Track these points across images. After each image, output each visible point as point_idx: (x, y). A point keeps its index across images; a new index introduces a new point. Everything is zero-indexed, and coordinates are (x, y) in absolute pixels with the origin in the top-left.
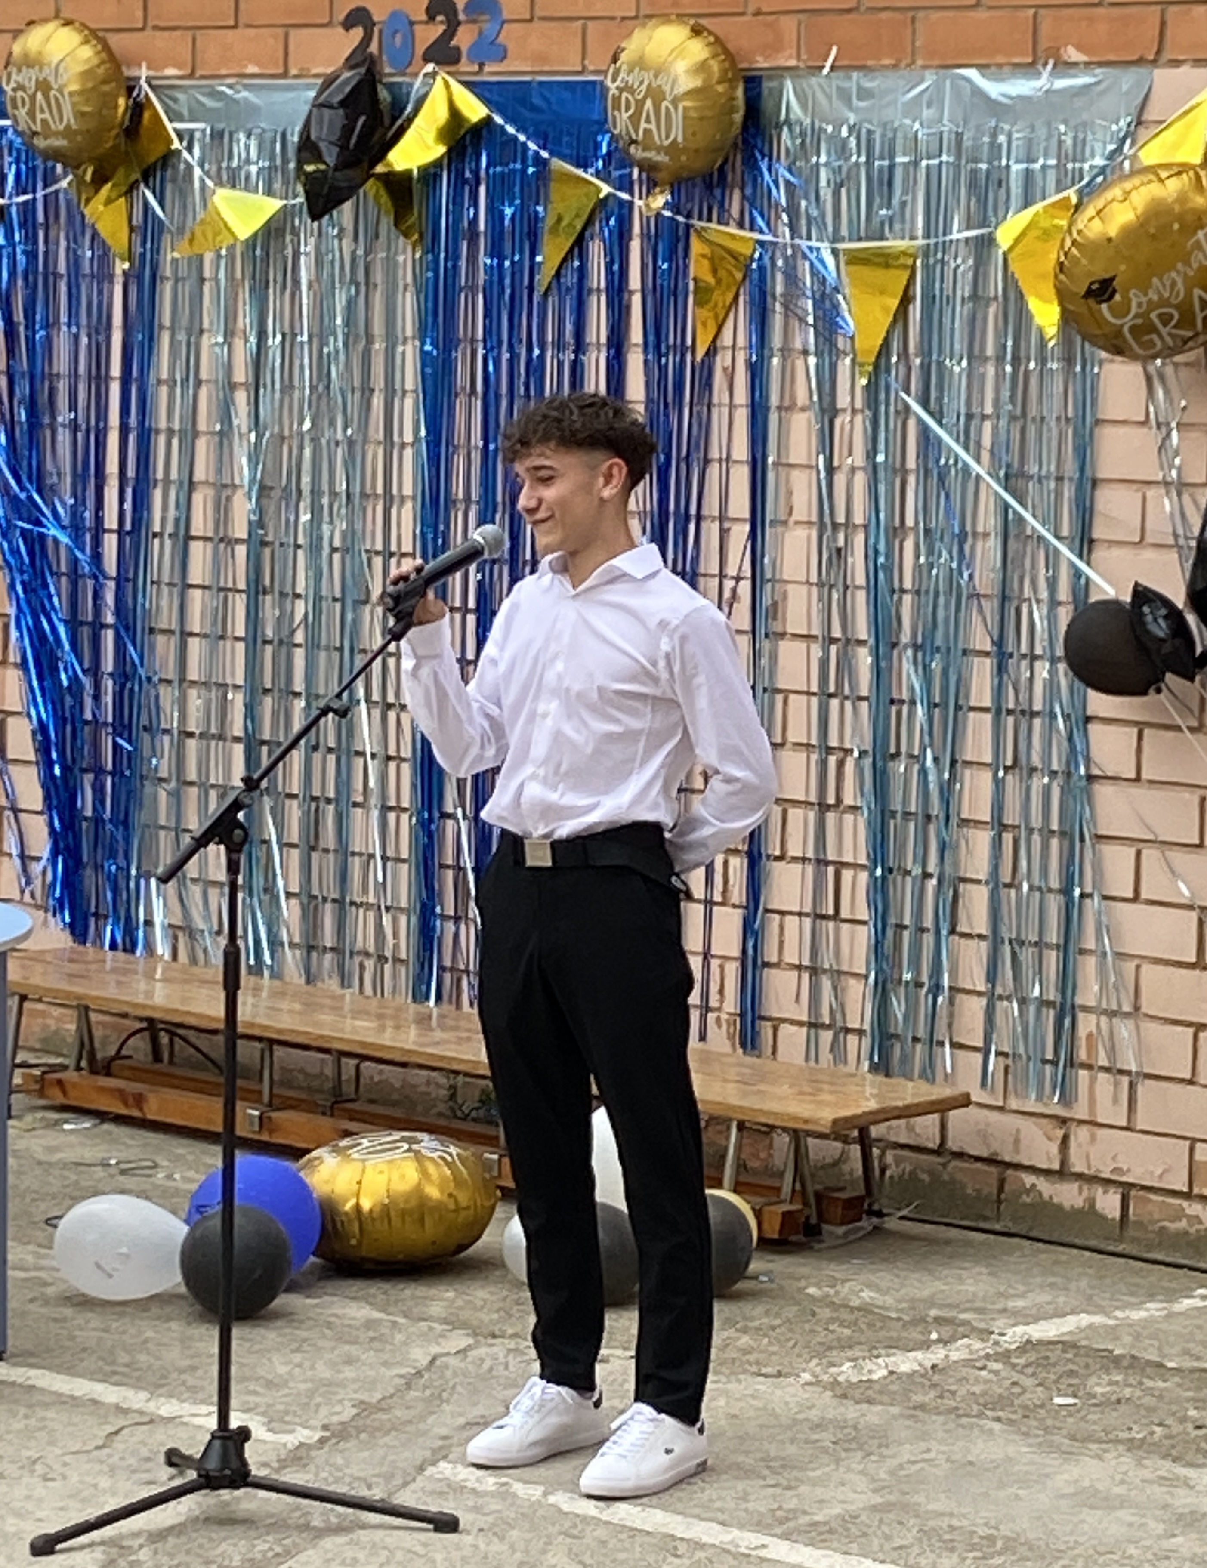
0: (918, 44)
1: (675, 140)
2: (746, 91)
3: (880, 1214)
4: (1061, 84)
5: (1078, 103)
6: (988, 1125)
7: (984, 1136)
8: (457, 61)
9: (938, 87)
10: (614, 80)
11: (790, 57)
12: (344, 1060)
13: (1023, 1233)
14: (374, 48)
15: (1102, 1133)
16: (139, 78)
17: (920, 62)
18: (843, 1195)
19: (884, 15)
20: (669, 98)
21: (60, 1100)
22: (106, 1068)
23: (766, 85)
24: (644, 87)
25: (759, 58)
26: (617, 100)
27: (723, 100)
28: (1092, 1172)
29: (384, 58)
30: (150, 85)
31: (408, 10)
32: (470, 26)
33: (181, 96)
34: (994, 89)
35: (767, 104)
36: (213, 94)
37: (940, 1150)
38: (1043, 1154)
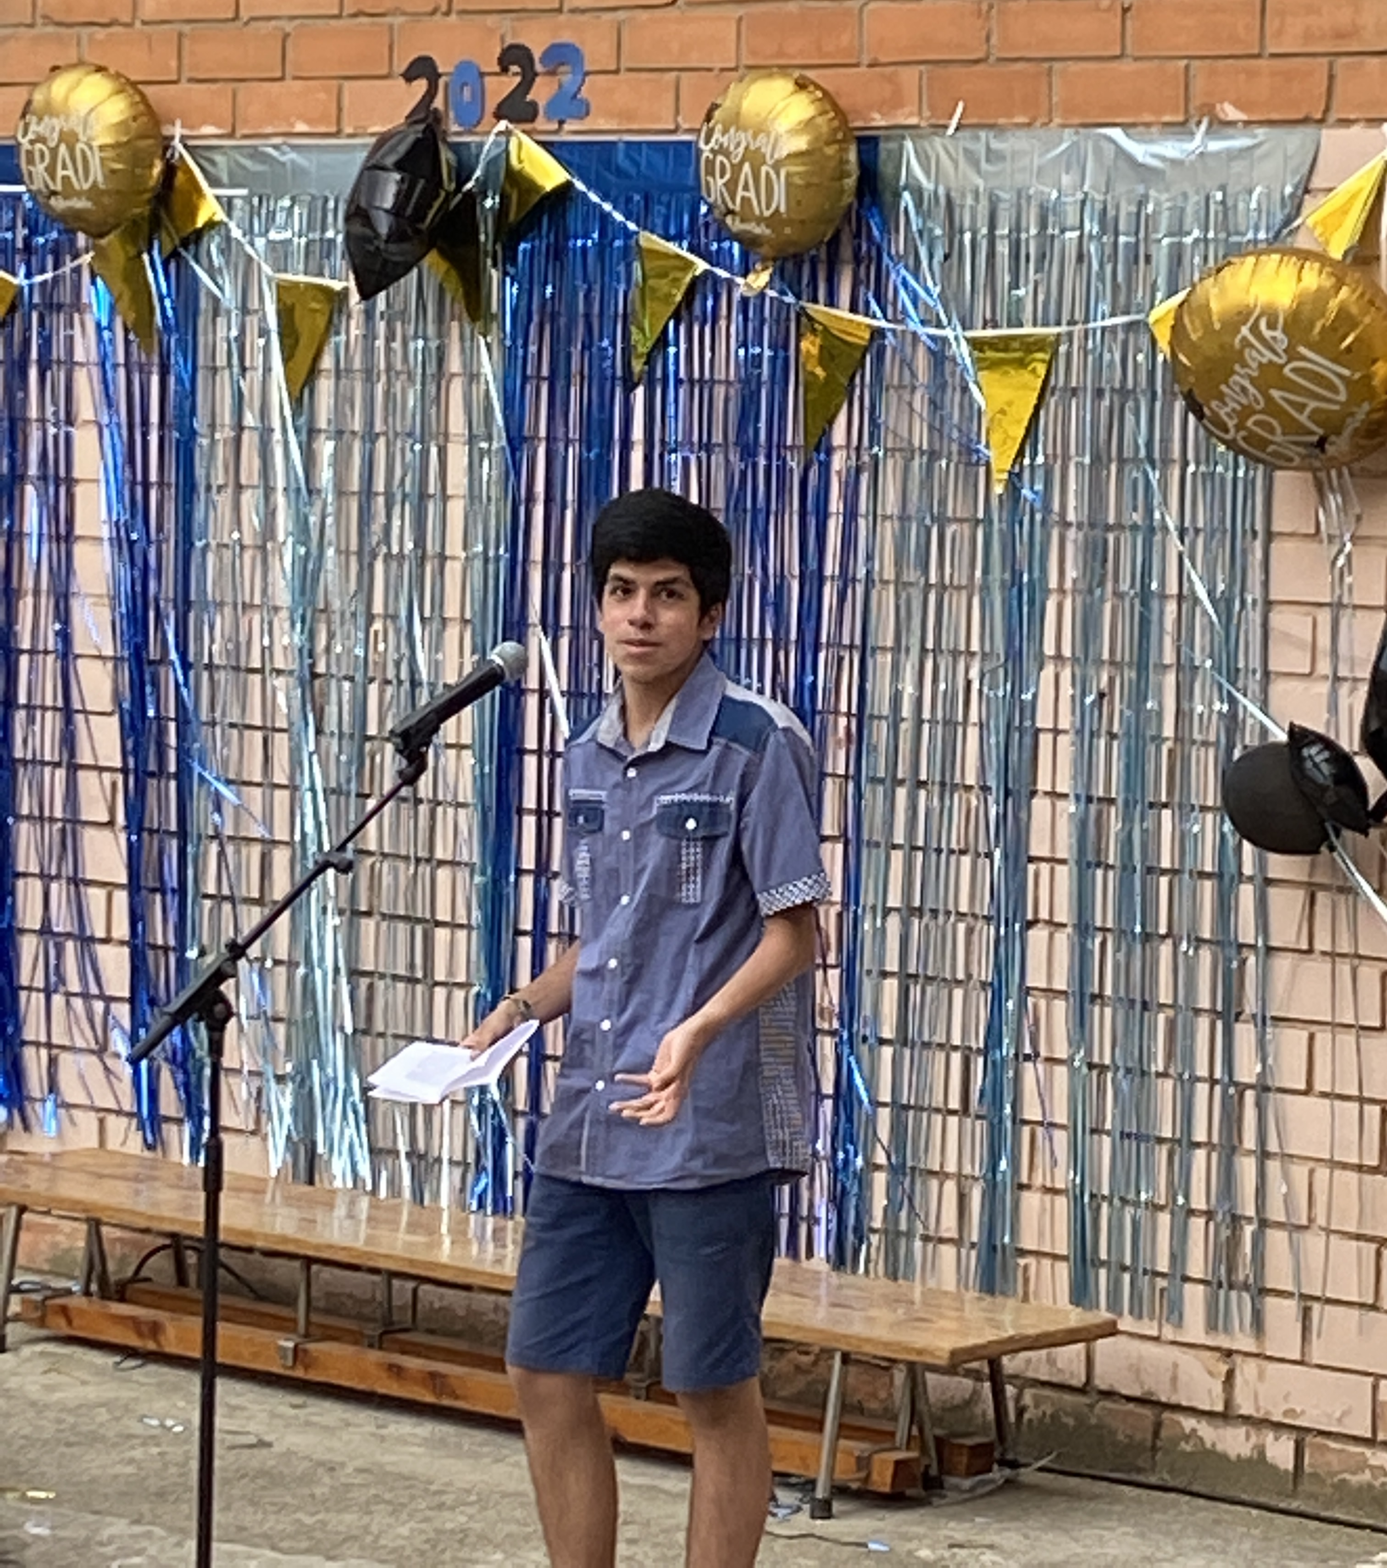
0: (1055, 99)
1: (777, 210)
2: (860, 152)
3: (1014, 1465)
4: (1217, 145)
5: (1237, 167)
6: (1140, 1358)
7: (1136, 1371)
8: (532, 119)
9: (1079, 148)
10: (707, 142)
11: (911, 114)
12: (396, 1283)
13: (1181, 1486)
14: (438, 103)
15: (1272, 1367)
16: (172, 138)
17: (1057, 120)
18: (969, 1442)
19: (1019, 66)
20: (770, 162)
21: (66, 1331)
22: (121, 1292)
23: (882, 145)
24: (741, 150)
25: (877, 116)
26: (710, 163)
27: (833, 164)
28: (1261, 1415)
29: (452, 115)
30: (186, 146)
31: (476, 60)
32: (548, 79)
33: (219, 158)
35: (886, 168)
36: (255, 154)
37: (1085, 1388)
38: (1207, 1393)
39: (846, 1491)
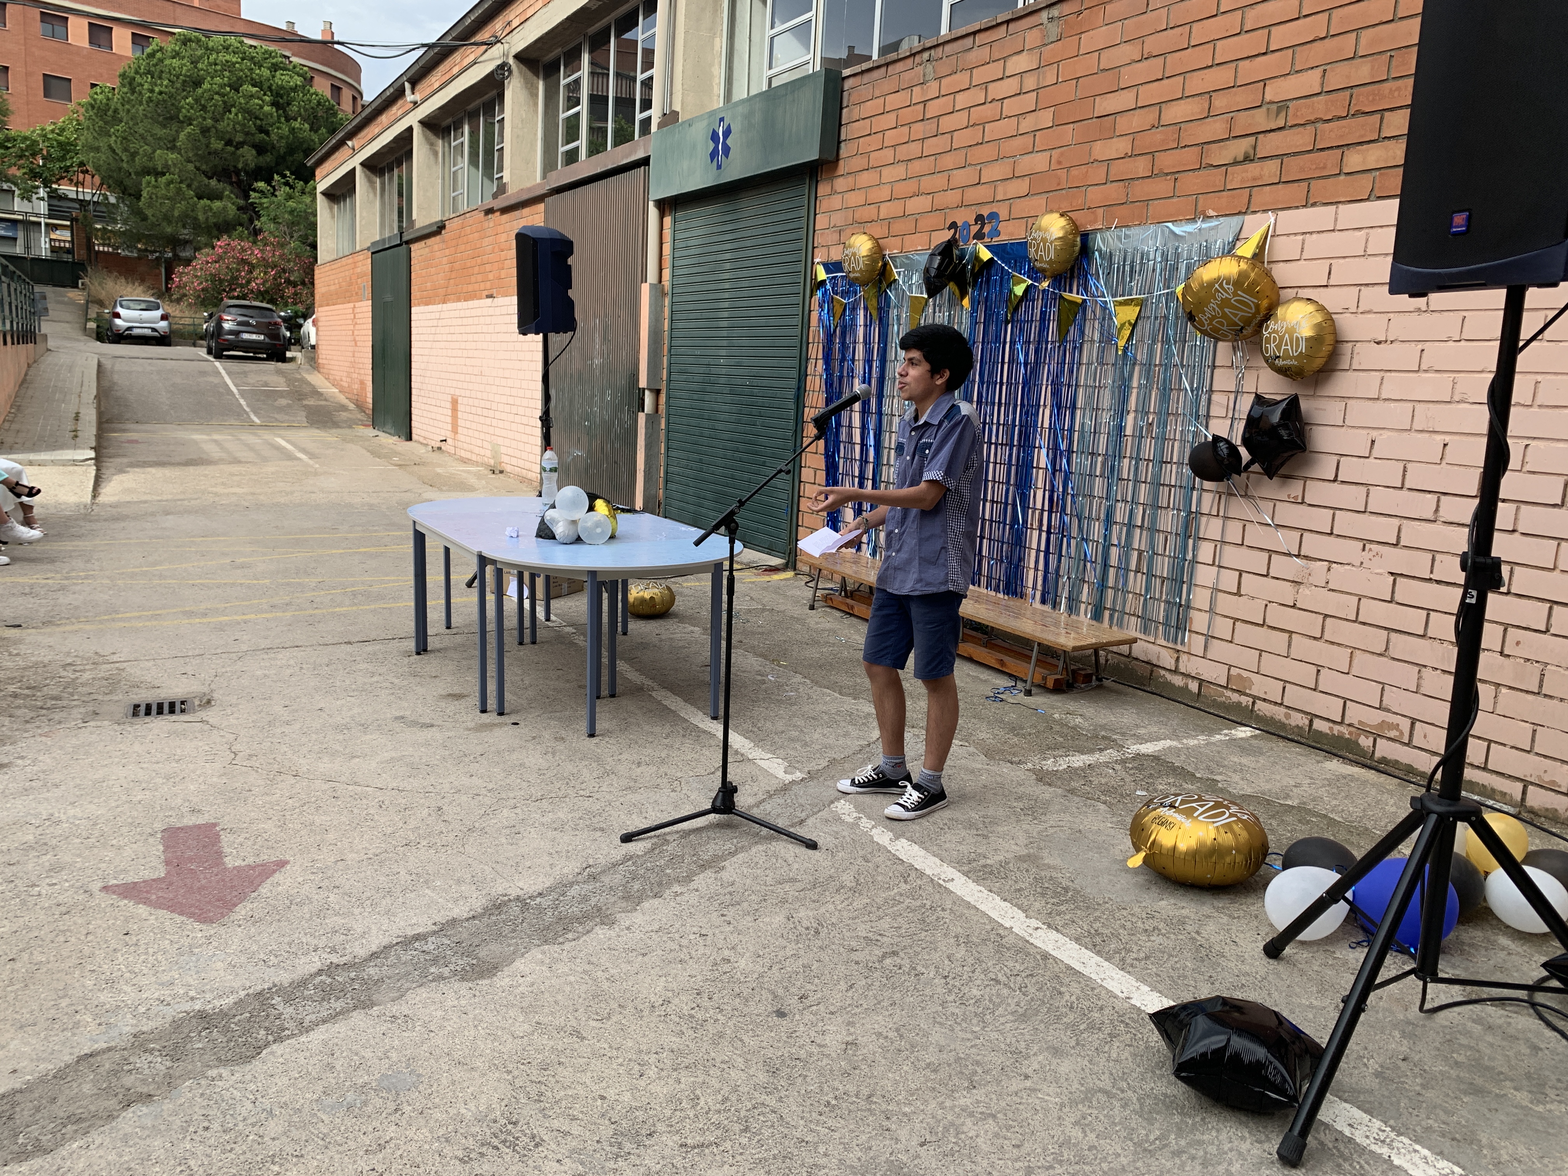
0: (1149, 214)
1: (1052, 259)
2: (1081, 238)
3: (1101, 680)
4: (1205, 226)
5: (1212, 232)
6: (1148, 649)
8: (984, 238)
9: (1156, 232)
11: (1100, 224)
13: (1159, 693)
14: (957, 236)
15: (1193, 658)
16: (885, 255)
17: (1149, 222)
18: (1085, 673)
19: (1137, 204)
20: (1050, 242)
22: (846, 596)
24: (1041, 238)
25: (1088, 226)
27: (1072, 242)
28: (1188, 673)
29: (960, 239)
30: (889, 257)
31: (969, 221)
32: (989, 225)
33: (898, 259)
34: (1177, 230)
35: (1091, 243)
36: (907, 258)
37: (1129, 656)
38: (1169, 663)
39: (1039, 686)
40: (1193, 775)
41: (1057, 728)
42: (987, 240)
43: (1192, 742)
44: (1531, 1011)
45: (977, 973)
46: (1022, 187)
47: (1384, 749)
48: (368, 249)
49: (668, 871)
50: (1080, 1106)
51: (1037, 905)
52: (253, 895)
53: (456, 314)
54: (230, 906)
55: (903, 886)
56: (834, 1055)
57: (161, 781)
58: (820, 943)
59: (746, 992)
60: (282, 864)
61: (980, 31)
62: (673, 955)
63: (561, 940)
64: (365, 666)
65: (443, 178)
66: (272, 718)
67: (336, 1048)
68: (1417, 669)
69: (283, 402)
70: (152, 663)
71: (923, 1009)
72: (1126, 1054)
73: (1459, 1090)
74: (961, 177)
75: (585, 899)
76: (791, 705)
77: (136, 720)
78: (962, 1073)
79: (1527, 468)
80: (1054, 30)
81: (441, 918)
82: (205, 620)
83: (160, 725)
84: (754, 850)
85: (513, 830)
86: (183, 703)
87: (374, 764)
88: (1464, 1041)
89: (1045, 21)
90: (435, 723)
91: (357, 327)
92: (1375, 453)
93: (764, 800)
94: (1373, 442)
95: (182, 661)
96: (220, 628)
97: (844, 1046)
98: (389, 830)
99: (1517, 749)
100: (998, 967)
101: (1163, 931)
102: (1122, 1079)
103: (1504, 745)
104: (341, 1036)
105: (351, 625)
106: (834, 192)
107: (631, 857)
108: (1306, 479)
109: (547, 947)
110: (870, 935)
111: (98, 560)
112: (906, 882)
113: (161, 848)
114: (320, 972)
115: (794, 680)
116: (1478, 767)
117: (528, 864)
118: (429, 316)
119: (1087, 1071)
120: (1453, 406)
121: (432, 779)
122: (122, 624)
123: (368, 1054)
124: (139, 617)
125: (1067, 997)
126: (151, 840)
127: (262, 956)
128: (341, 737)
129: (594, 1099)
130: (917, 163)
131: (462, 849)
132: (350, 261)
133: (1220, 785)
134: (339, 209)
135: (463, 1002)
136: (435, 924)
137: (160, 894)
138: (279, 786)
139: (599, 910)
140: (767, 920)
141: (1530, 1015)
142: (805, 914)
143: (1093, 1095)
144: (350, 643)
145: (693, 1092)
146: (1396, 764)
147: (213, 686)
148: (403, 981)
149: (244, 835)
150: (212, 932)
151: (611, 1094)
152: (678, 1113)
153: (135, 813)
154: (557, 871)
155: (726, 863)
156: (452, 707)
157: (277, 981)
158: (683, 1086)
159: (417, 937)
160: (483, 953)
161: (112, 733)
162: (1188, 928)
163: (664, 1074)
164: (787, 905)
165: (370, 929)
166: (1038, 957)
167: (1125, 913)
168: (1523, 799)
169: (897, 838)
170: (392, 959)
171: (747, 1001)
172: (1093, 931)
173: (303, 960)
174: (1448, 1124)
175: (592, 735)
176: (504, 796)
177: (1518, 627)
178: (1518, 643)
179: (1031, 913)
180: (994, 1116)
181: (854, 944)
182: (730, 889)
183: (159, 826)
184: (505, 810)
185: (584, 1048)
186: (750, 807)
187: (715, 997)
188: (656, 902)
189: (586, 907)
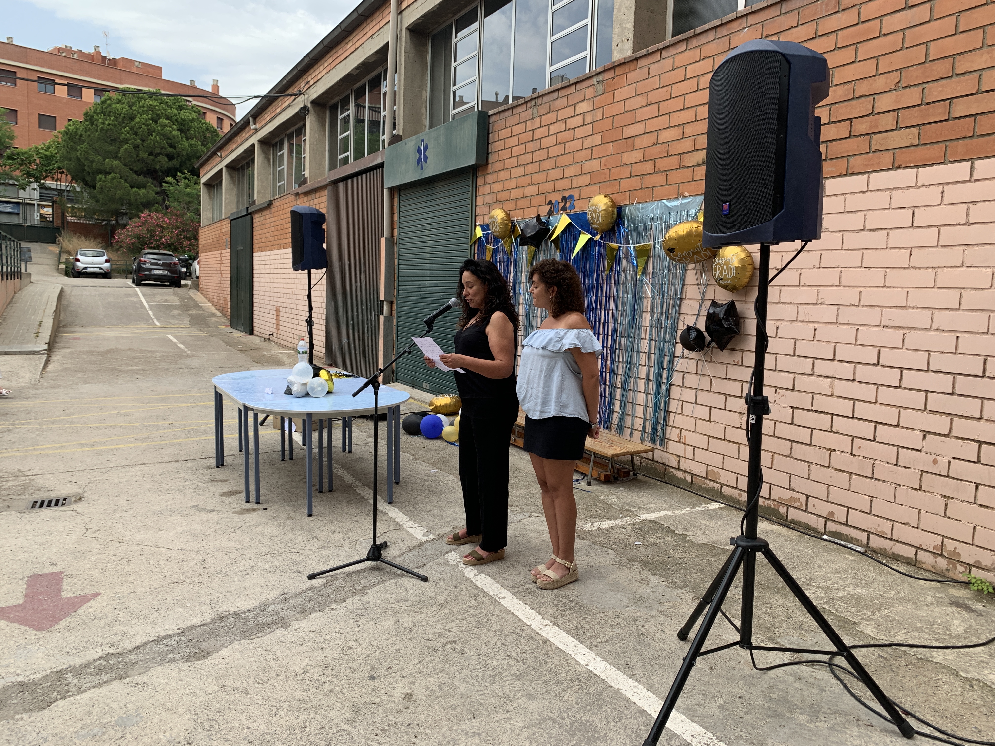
0: (654, 195)
1: (600, 222)
2: (618, 209)
3: (636, 475)
4: (684, 201)
5: (687, 206)
6: (663, 455)
7: (661, 458)
8: (566, 210)
9: (658, 205)
11: (628, 202)
13: (669, 483)
14: (552, 209)
15: (687, 460)
16: (514, 220)
17: (654, 200)
18: (624, 470)
19: (647, 189)
20: (599, 212)
24: (593, 210)
25: (621, 203)
27: (611, 212)
28: (685, 470)
30: (517, 221)
31: (558, 200)
32: (569, 202)
34: (670, 204)
35: (623, 213)
37: (653, 460)
38: (674, 464)
39: (596, 479)
40: (674, 532)
41: (600, 505)
42: (568, 211)
43: (680, 512)
44: (828, 668)
45: (500, 652)
46: (585, 180)
47: (793, 514)
48: (228, 218)
49: (332, 596)
50: (534, 728)
51: (551, 611)
52: (73, 614)
53: (279, 257)
54: (56, 620)
55: (473, 601)
56: (396, 701)
57: (36, 547)
58: (410, 636)
59: (356, 665)
60: (96, 595)
61: (561, 88)
62: (320, 644)
63: (253, 637)
64: (184, 475)
65: (273, 174)
66: (117, 507)
67: (96, 702)
68: (808, 464)
69: (176, 312)
70: (52, 475)
71: (460, 673)
72: (573, 698)
73: (766, 715)
74: (555, 174)
75: (276, 613)
76: (441, 494)
77: (33, 510)
78: (470, 710)
79: (859, 342)
80: (600, 88)
81: (183, 625)
82: (92, 449)
83: (46, 513)
84: (389, 582)
85: (245, 573)
86: (65, 500)
87: (171, 534)
88: (780, 686)
89: (596, 83)
90: (216, 509)
91: (223, 265)
92: (779, 335)
93: (404, 553)
94: (777, 328)
95: (71, 473)
96: (100, 453)
97: (404, 696)
98: (169, 574)
99: (863, 512)
100: (514, 648)
101: (623, 625)
102: (565, 712)
103: (856, 510)
104: (102, 695)
105: (181, 450)
106: (486, 183)
107: (312, 588)
108: (743, 351)
109: (243, 641)
110: (443, 631)
111: (34, 413)
112: (476, 599)
113: (25, 586)
114: (100, 658)
115: (448, 479)
116: (843, 524)
117: (246, 593)
118: (263, 258)
119: (546, 708)
120: (818, 306)
121: (204, 543)
122: (39, 452)
123: (114, 705)
124: (51, 448)
125: (549, 665)
126: (21, 582)
127: (67, 650)
128: (156, 518)
129: (243, 729)
130: (529, 166)
131: (209, 585)
132: (219, 225)
133: (688, 538)
134: (214, 193)
135: (182, 674)
136: (179, 629)
137: (17, 614)
138: (109, 549)
139: (283, 619)
140: (383, 623)
141: (826, 671)
142: (407, 620)
143: (544, 722)
144: (178, 461)
145: (304, 724)
146: (799, 523)
147: (86, 489)
148: (150, 663)
149: (77, 579)
150: (42, 636)
151: (254, 726)
152: (291, 736)
153: (15, 567)
154: (263, 596)
155: (369, 591)
156: (228, 500)
157: (72, 663)
158: (299, 720)
159: (166, 637)
160: (203, 646)
161: (15, 519)
162: (638, 623)
163: (289, 714)
164: (398, 615)
165: (138, 632)
166: (541, 642)
167: (602, 615)
168: (868, 543)
169: (479, 574)
170: (147, 650)
171: (355, 670)
172: (579, 626)
173: (93, 651)
174: (751, 735)
175: (310, 515)
176: (245, 553)
177: (859, 438)
178: (859, 448)
179: (546, 616)
180: (480, 734)
181: (431, 637)
182: (366, 606)
183: (27, 574)
184: (243, 561)
185: (246, 699)
186: (395, 557)
187: (336, 669)
188: (318, 614)
189: (275, 618)
